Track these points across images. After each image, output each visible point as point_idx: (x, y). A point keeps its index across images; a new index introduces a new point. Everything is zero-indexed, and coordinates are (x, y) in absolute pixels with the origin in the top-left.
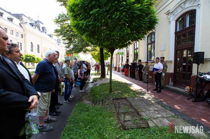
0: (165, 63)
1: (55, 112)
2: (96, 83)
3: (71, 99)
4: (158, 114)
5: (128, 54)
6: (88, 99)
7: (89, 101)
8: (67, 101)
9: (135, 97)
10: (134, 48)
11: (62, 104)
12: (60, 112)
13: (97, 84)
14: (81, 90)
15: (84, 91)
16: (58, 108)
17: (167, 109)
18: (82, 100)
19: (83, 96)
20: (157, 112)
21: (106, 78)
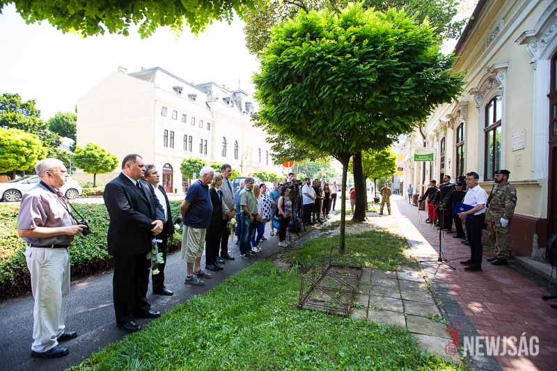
0: (508, 188)
1: (215, 266)
2: (330, 231)
3: (253, 253)
4: (398, 306)
5: (444, 157)
6: (286, 259)
7: (286, 263)
8: (244, 255)
9: (388, 270)
10: (458, 142)
11: (233, 259)
12: (222, 269)
13: (330, 234)
14: (281, 240)
15: (287, 245)
16: (223, 263)
17: (436, 304)
18: (274, 260)
19: (280, 253)
20: (400, 303)
21: (367, 222)
